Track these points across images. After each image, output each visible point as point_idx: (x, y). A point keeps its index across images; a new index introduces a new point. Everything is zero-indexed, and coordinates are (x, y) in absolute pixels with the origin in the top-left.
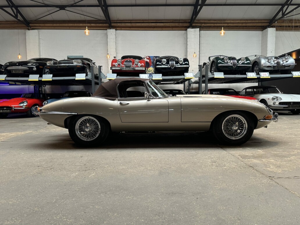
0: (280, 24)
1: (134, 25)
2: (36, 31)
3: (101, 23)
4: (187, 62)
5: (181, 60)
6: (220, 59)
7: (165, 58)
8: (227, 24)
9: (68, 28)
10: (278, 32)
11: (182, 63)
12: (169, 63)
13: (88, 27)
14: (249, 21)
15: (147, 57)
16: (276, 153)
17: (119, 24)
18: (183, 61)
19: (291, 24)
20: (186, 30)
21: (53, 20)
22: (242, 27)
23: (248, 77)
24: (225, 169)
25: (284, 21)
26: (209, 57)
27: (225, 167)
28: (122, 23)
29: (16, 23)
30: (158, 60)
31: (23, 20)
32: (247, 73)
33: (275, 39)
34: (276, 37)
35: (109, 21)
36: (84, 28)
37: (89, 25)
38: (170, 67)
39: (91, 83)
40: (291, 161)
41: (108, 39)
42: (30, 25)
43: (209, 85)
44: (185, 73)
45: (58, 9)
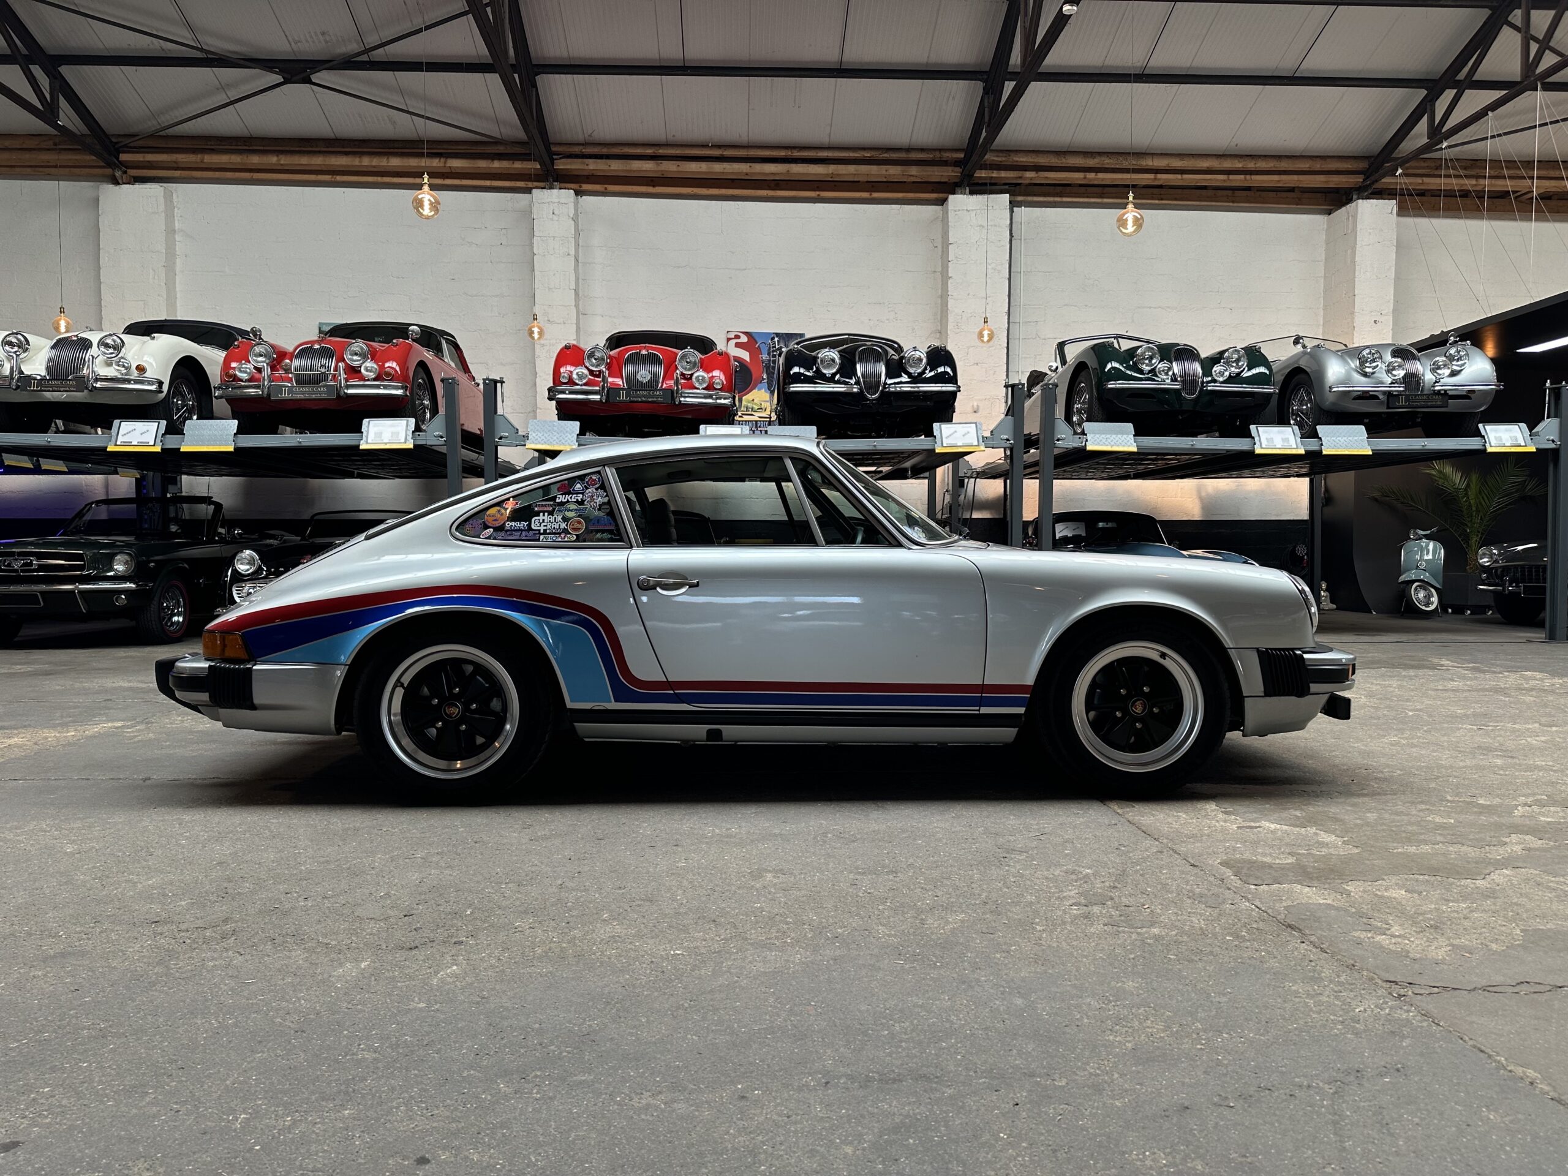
0: (1419, 180)
1: (670, 167)
2: (154, 190)
3: (500, 157)
4: (948, 370)
5: (917, 354)
6: (1116, 355)
7: (832, 343)
8: (1152, 176)
9: (327, 178)
10: (1409, 221)
11: (923, 372)
12: (855, 374)
13: (432, 175)
14: (1262, 165)
15: (737, 337)
16: (1413, 849)
17: (593, 165)
18: (925, 361)
19: (1473, 182)
20: (942, 202)
21: (246, 133)
22: (1230, 193)
23: (1258, 451)
24: (1157, 938)
25: (1437, 167)
26: (1061, 346)
27: (1155, 931)
28: (608, 157)
29: (49, 144)
30: (799, 352)
31: (84, 130)
32: (1253, 427)
33: (1394, 256)
34: (1400, 246)
35: (542, 147)
36: (408, 179)
37: (436, 163)
38: (861, 393)
39: (445, 466)
40: (1490, 894)
41: (536, 240)
42: (123, 157)
43: (1057, 483)
44: (936, 426)
45: (279, 79)
